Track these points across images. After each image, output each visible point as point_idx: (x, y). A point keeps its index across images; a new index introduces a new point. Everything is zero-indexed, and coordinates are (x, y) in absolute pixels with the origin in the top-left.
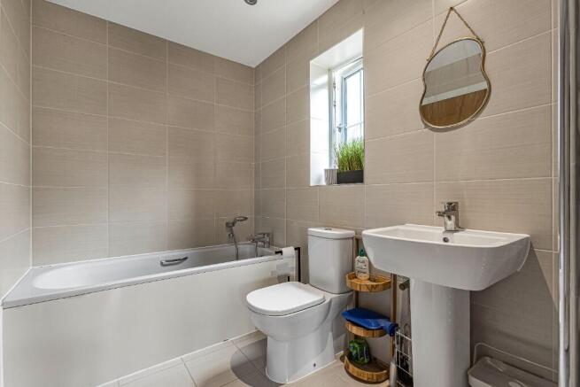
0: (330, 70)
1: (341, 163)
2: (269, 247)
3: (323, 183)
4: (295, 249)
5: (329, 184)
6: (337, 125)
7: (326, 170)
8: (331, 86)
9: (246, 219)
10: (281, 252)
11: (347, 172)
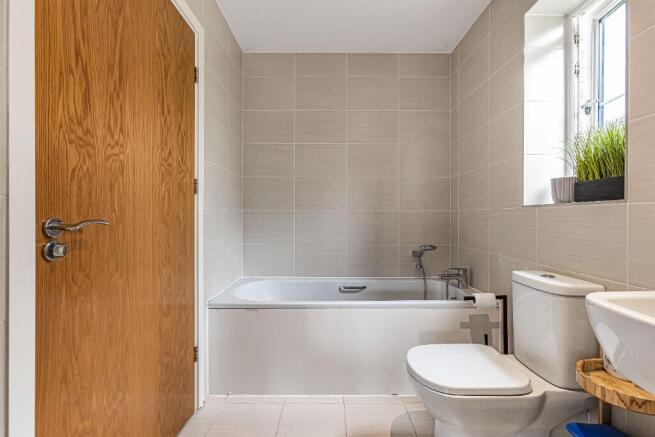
0: (567, 17)
1: (584, 167)
2: (463, 287)
3: (550, 201)
4: (498, 297)
5: (559, 201)
6: (583, 102)
7: (554, 181)
8: (570, 40)
9: (434, 248)
10: (473, 299)
11: (595, 181)
